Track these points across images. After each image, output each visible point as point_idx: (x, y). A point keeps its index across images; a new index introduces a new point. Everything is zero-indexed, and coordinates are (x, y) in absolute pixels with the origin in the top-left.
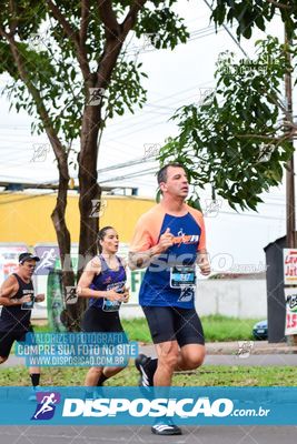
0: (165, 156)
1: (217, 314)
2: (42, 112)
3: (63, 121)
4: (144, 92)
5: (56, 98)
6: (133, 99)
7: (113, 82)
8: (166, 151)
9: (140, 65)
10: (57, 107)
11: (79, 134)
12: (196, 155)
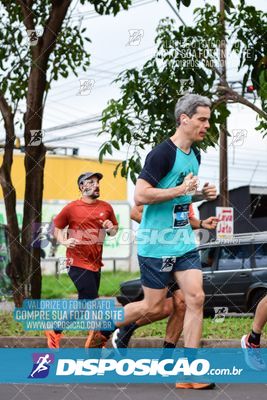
0: (108, 117)
3: (9, 82)
6: (77, 63)
8: (109, 113)
9: (84, 30)
12: (137, 117)
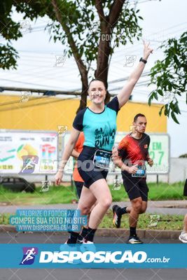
0: (155, 73)
2: (71, 42)
3: (85, 49)
4: (141, 29)
5: (81, 33)
6: (133, 34)
7: (120, 22)
8: (156, 70)
9: (138, 11)
10: (81, 39)
11: (96, 57)
12: (176, 73)
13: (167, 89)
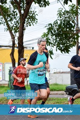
1: (56, 83)
2: (8, 25)
4: (37, 20)
5: (12, 21)
7: (28, 17)
9: (36, 12)
10: (12, 24)
12: (52, 38)
13: (48, 44)
